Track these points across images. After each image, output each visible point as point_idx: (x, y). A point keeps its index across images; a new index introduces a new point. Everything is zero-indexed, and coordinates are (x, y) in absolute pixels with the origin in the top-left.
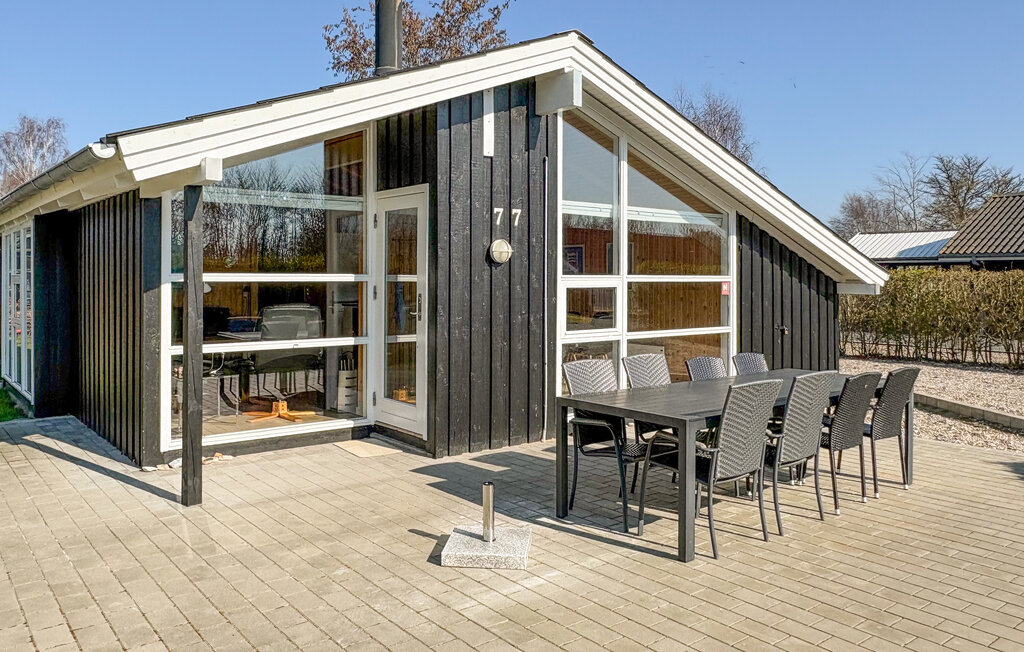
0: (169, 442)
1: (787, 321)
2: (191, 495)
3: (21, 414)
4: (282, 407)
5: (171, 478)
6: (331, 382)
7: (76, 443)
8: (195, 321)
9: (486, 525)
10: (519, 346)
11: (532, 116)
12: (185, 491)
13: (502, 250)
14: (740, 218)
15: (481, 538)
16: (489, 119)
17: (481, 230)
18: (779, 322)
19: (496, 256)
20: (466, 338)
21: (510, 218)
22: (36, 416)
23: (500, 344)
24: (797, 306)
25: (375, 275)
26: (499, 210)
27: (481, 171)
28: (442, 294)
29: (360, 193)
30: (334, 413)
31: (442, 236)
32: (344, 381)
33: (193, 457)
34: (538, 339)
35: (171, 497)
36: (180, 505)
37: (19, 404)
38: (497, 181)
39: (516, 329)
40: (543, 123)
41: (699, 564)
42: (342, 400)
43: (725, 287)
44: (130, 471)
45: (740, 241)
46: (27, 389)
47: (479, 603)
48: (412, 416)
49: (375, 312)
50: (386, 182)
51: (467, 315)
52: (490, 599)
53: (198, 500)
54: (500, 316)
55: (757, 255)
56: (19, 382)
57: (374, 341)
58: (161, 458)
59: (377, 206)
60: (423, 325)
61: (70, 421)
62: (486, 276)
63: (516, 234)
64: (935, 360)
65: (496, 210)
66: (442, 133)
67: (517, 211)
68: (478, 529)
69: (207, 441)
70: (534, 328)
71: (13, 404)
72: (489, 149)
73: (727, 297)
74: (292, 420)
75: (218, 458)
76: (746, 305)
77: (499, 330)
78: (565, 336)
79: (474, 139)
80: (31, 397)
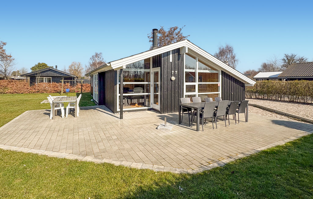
0: (118, 110)
1: (233, 91)
2: (121, 117)
3: (96, 105)
4: (137, 105)
5: (118, 115)
6: (145, 101)
7: (105, 110)
8: (122, 90)
9: (165, 124)
10: (177, 95)
11: (179, 54)
12: (120, 117)
13: (173, 78)
14: (222, 71)
15: (164, 126)
16: (171, 56)
17: (169, 75)
18: (231, 91)
19: (172, 79)
20: (167, 94)
21: (175, 73)
22: (99, 105)
23: (173, 95)
24: (235, 88)
25: (152, 83)
26: (173, 71)
27: (169, 64)
28: (162, 86)
29: (149, 68)
30: (145, 106)
31: (162, 76)
32: (147, 101)
33: (121, 112)
34: (180, 94)
35: (118, 118)
36: (120, 119)
37: (96, 103)
38: (173, 66)
39: (176, 92)
40: (181, 55)
41: (200, 132)
42: (147, 104)
43: (219, 85)
44: (113, 114)
45: (222, 76)
46: (97, 101)
47: (162, 134)
48: (158, 107)
49: (152, 89)
50: (153, 67)
51: (167, 90)
52: (164, 134)
53: (122, 118)
54: (173, 90)
55: (226, 79)
56: (96, 99)
57: (152, 94)
58: (117, 112)
59: (152, 70)
60: (159, 91)
61: (104, 106)
62: (170, 83)
63: (176, 75)
64: (272, 100)
65: (172, 71)
66: (162, 58)
67: (176, 71)
68: (164, 124)
69: (124, 110)
70: (179, 92)
71: (95, 103)
72: (171, 61)
73: (219, 86)
74: (138, 107)
75: (126, 112)
76: (223, 88)
77: (173, 92)
78: (185, 93)
79: (168, 59)
80: (98, 102)
